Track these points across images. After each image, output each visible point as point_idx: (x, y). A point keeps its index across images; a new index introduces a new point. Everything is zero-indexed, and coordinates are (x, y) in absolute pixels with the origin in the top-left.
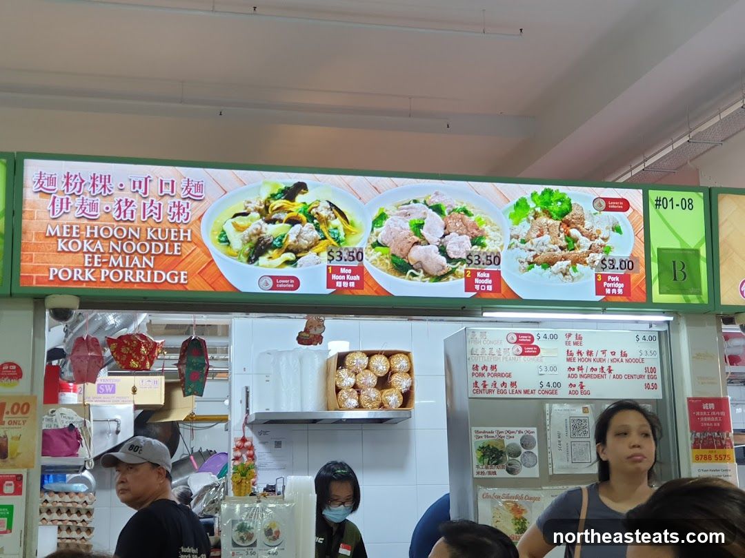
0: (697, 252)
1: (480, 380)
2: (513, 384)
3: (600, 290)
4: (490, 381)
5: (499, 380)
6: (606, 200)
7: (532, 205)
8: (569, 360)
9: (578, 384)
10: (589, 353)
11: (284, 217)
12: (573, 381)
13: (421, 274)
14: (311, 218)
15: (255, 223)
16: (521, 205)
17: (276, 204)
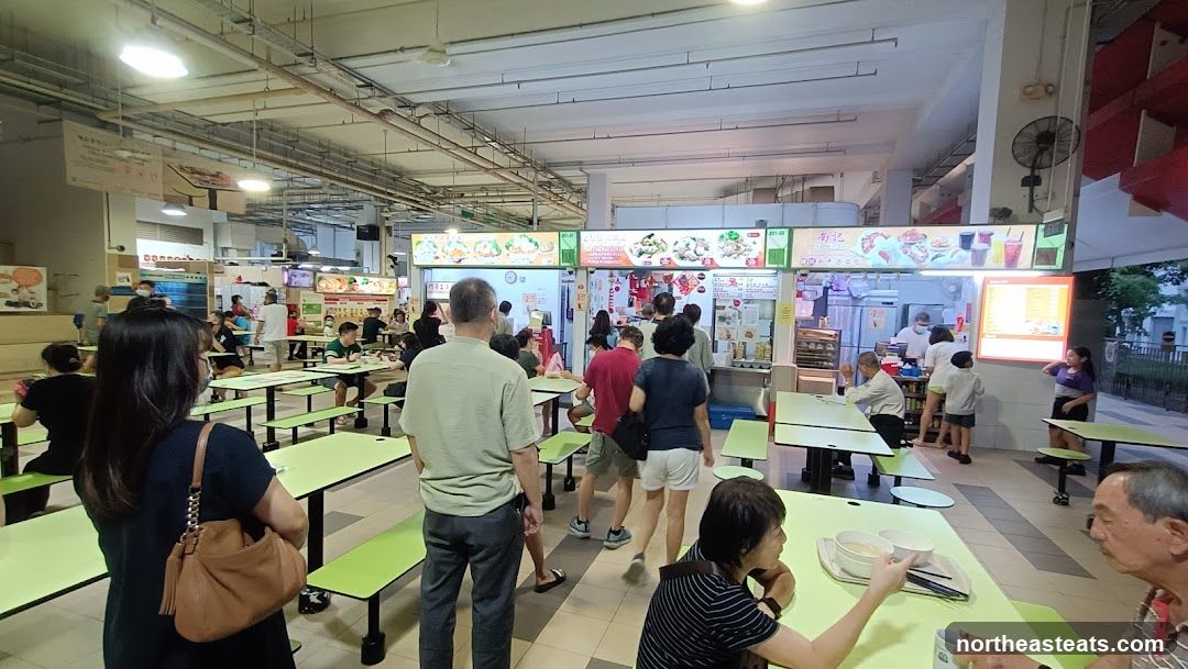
0: (784, 249)
3: (747, 263)
4: (720, 293)
5: (723, 293)
6: (751, 233)
7: (725, 236)
8: (747, 286)
9: (750, 294)
10: (755, 284)
11: (648, 244)
12: (747, 293)
13: (688, 259)
14: (656, 243)
15: (640, 246)
16: (722, 237)
17: (646, 240)
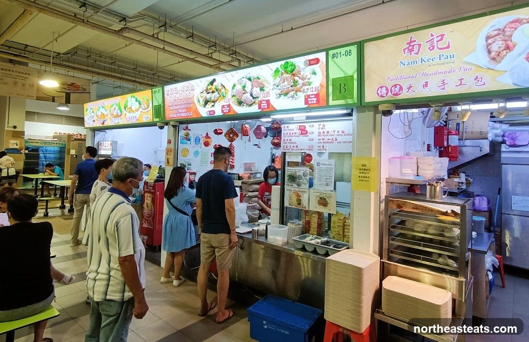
0: (352, 76)
1: (285, 145)
2: (297, 147)
3: (306, 102)
4: (289, 145)
5: (292, 145)
6: (310, 61)
7: (281, 70)
8: (319, 136)
9: (322, 146)
10: (328, 132)
11: (211, 91)
12: (319, 145)
13: (245, 105)
14: (217, 90)
16: (277, 71)
17: (209, 87)
